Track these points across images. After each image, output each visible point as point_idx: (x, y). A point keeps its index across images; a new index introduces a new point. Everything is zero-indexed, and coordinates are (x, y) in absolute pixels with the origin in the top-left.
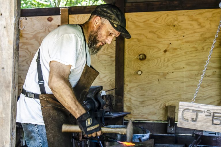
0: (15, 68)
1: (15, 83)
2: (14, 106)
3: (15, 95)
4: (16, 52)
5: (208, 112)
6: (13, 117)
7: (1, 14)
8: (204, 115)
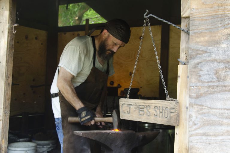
0: (8, 62)
1: (8, 74)
2: (8, 91)
3: (8, 83)
4: (10, 50)
5: (136, 106)
6: (6, 99)
7: (1, 22)
8: (134, 108)
